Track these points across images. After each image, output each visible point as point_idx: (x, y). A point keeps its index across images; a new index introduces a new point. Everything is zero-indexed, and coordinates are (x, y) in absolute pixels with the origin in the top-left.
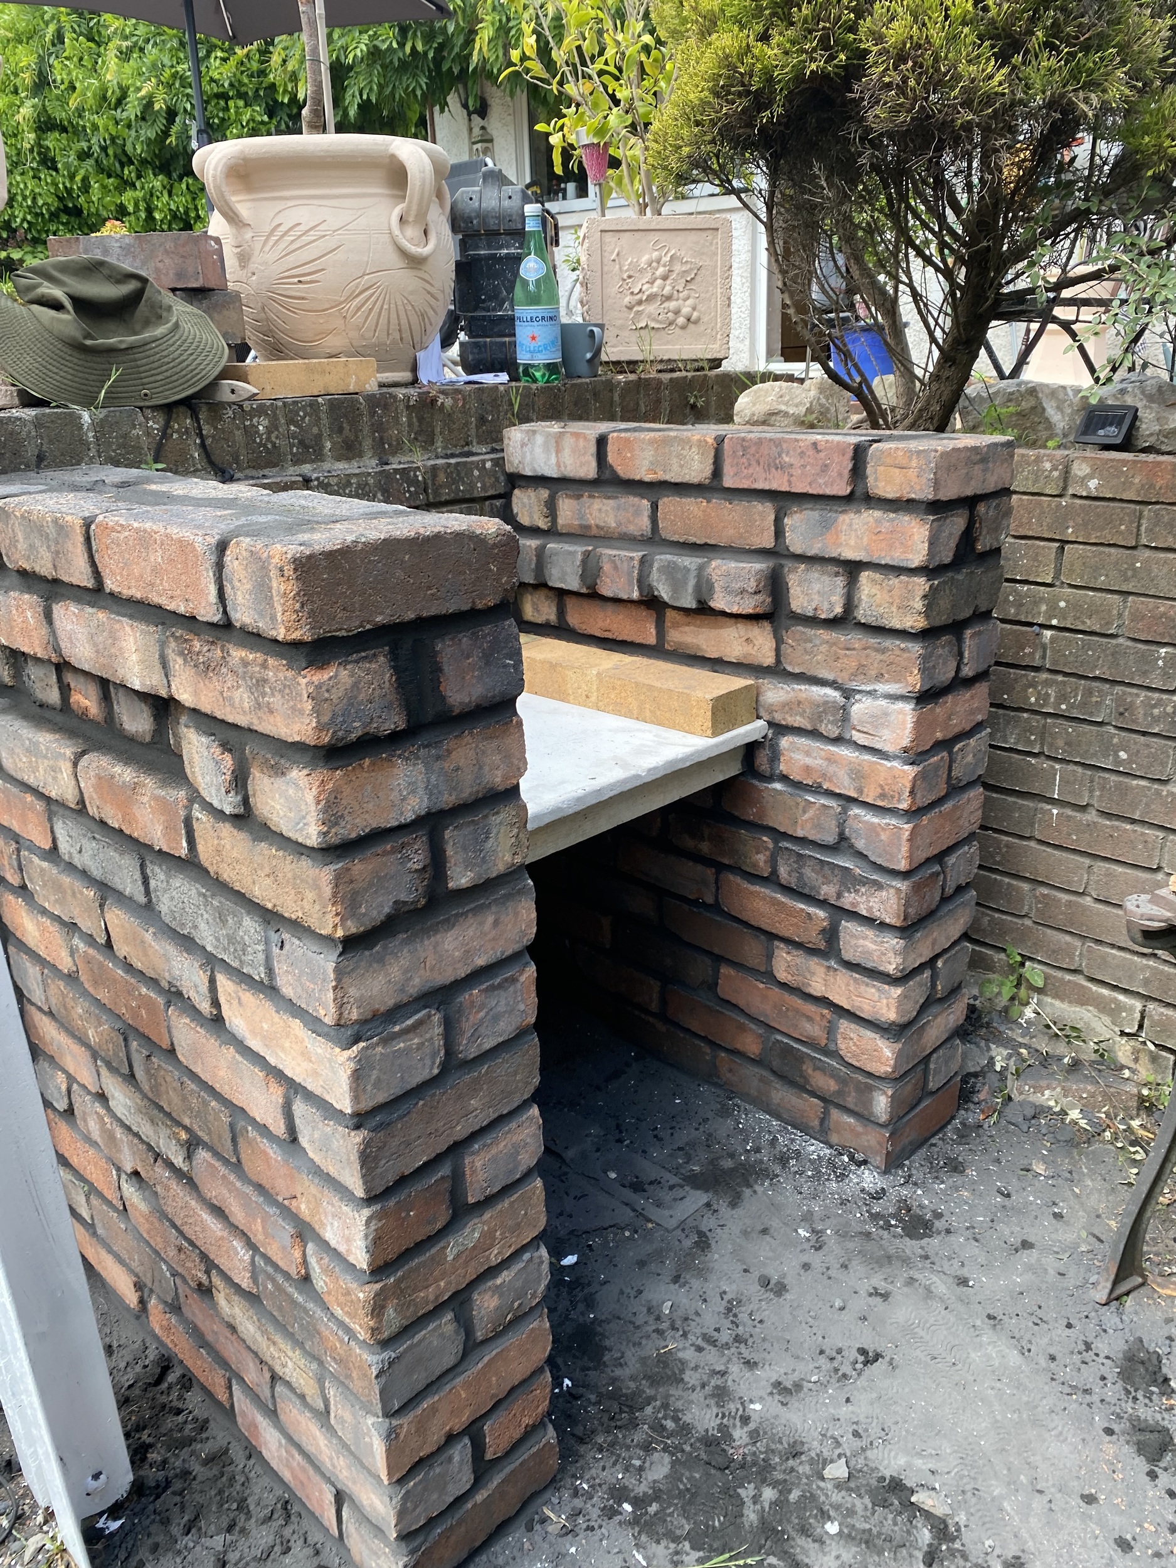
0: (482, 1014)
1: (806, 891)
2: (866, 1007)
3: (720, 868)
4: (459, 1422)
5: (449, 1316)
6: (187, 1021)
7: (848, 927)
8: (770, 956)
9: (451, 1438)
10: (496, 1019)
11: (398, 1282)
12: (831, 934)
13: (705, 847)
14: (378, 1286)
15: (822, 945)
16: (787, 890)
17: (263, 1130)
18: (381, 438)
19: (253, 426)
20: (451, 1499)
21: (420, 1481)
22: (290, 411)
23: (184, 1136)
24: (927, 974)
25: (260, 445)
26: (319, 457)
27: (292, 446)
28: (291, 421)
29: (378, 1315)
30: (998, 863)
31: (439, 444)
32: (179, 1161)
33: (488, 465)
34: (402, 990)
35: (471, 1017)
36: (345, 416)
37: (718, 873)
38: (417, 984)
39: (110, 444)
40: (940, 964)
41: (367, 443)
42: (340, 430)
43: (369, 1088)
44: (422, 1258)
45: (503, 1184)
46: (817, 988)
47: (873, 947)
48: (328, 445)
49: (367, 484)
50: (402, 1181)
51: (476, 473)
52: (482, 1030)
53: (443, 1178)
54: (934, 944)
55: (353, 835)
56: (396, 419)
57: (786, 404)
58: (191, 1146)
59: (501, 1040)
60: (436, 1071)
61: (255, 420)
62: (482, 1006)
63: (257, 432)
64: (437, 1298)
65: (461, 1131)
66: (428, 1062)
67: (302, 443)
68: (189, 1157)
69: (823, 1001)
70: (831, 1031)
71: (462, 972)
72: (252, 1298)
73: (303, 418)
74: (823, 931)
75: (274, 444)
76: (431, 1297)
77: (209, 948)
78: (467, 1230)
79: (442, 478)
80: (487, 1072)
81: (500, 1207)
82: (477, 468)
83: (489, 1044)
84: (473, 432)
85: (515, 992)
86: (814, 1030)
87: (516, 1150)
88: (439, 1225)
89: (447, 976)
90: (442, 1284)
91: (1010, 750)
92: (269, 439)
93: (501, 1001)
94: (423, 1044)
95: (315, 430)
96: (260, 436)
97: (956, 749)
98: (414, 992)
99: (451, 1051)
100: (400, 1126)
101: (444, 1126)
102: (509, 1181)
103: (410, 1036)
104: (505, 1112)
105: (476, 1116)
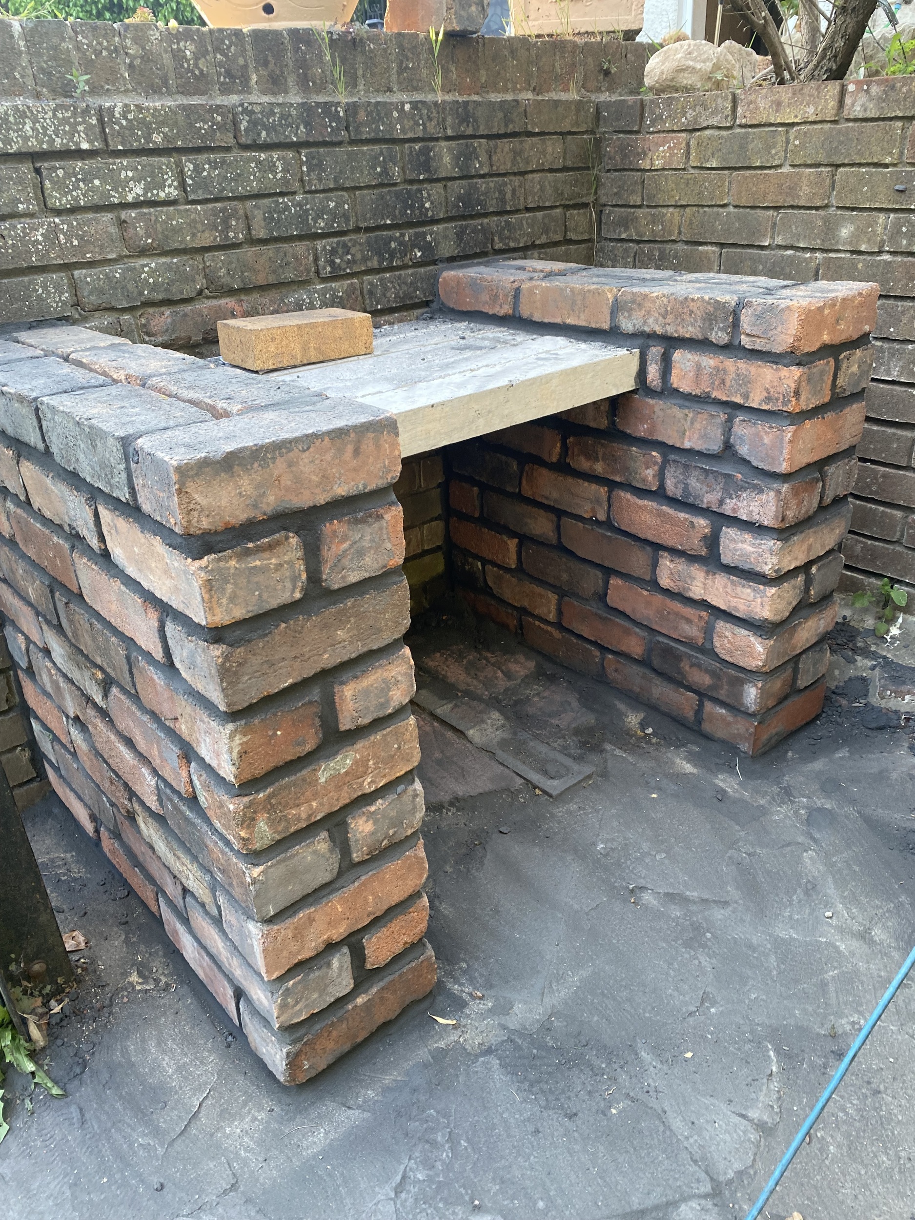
0: (345, 546)
1: (691, 500)
2: (742, 607)
3: (612, 485)
4: (339, 932)
5: (324, 834)
6: (85, 560)
7: (729, 534)
8: (655, 565)
9: (331, 947)
10: (360, 553)
11: (270, 797)
12: (713, 541)
13: (599, 468)
14: (246, 799)
15: (704, 552)
16: (674, 502)
17: (148, 655)
18: (305, 75)
19: (179, 50)
20: (332, 1000)
21: (300, 982)
22: (217, 39)
23: (100, 675)
24: (801, 579)
25: (188, 70)
26: (246, 88)
27: (219, 74)
28: (217, 50)
29: (248, 827)
30: (876, 493)
31: (361, 87)
32: (98, 699)
33: (407, 107)
34: (255, 506)
35: (334, 548)
36: (270, 49)
37: (610, 492)
38: (271, 502)
39: (40, 55)
40: (814, 570)
41: (291, 81)
42: (266, 64)
43: (224, 601)
44: (293, 778)
45: (375, 716)
46: (697, 591)
47: (750, 549)
48: (254, 78)
49: (290, 115)
50: (268, 701)
51: (395, 114)
52: (346, 562)
53: (310, 702)
54: (810, 548)
56: (320, 56)
57: (694, 60)
58: (106, 684)
59: (367, 575)
60: (298, 595)
61: (182, 44)
62: (345, 539)
63: (185, 57)
64: (310, 816)
65: (328, 659)
66: (289, 585)
67: (229, 74)
68: (106, 696)
69: (703, 604)
70: (709, 632)
71: (322, 499)
72: (160, 819)
73: (229, 47)
74: (705, 538)
75: (201, 71)
76: (304, 816)
77: (88, 480)
78: (339, 757)
79: (362, 116)
80: (353, 606)
81: (372, 738)
82: (396, 109)
83: (354, 577)
84: (394, 78)
85: (381, 529)
86: (692, 631)
87: (387, 687)
88: (309, 748)
89: (305, 500)
90: (314, 804)
91: (893, 382)
92: (196, 65)
93: (365, 535)
94: (281, 565)
95: (241, 61)
96: (188, 61)
97: (842, 356)
98: (269, 510)
99: (314, 577)
100: (261, 645)
101: (310, 651)
102: (381, 714)
103: (266, 555)
104: (375, 648)
105: (344, 647)
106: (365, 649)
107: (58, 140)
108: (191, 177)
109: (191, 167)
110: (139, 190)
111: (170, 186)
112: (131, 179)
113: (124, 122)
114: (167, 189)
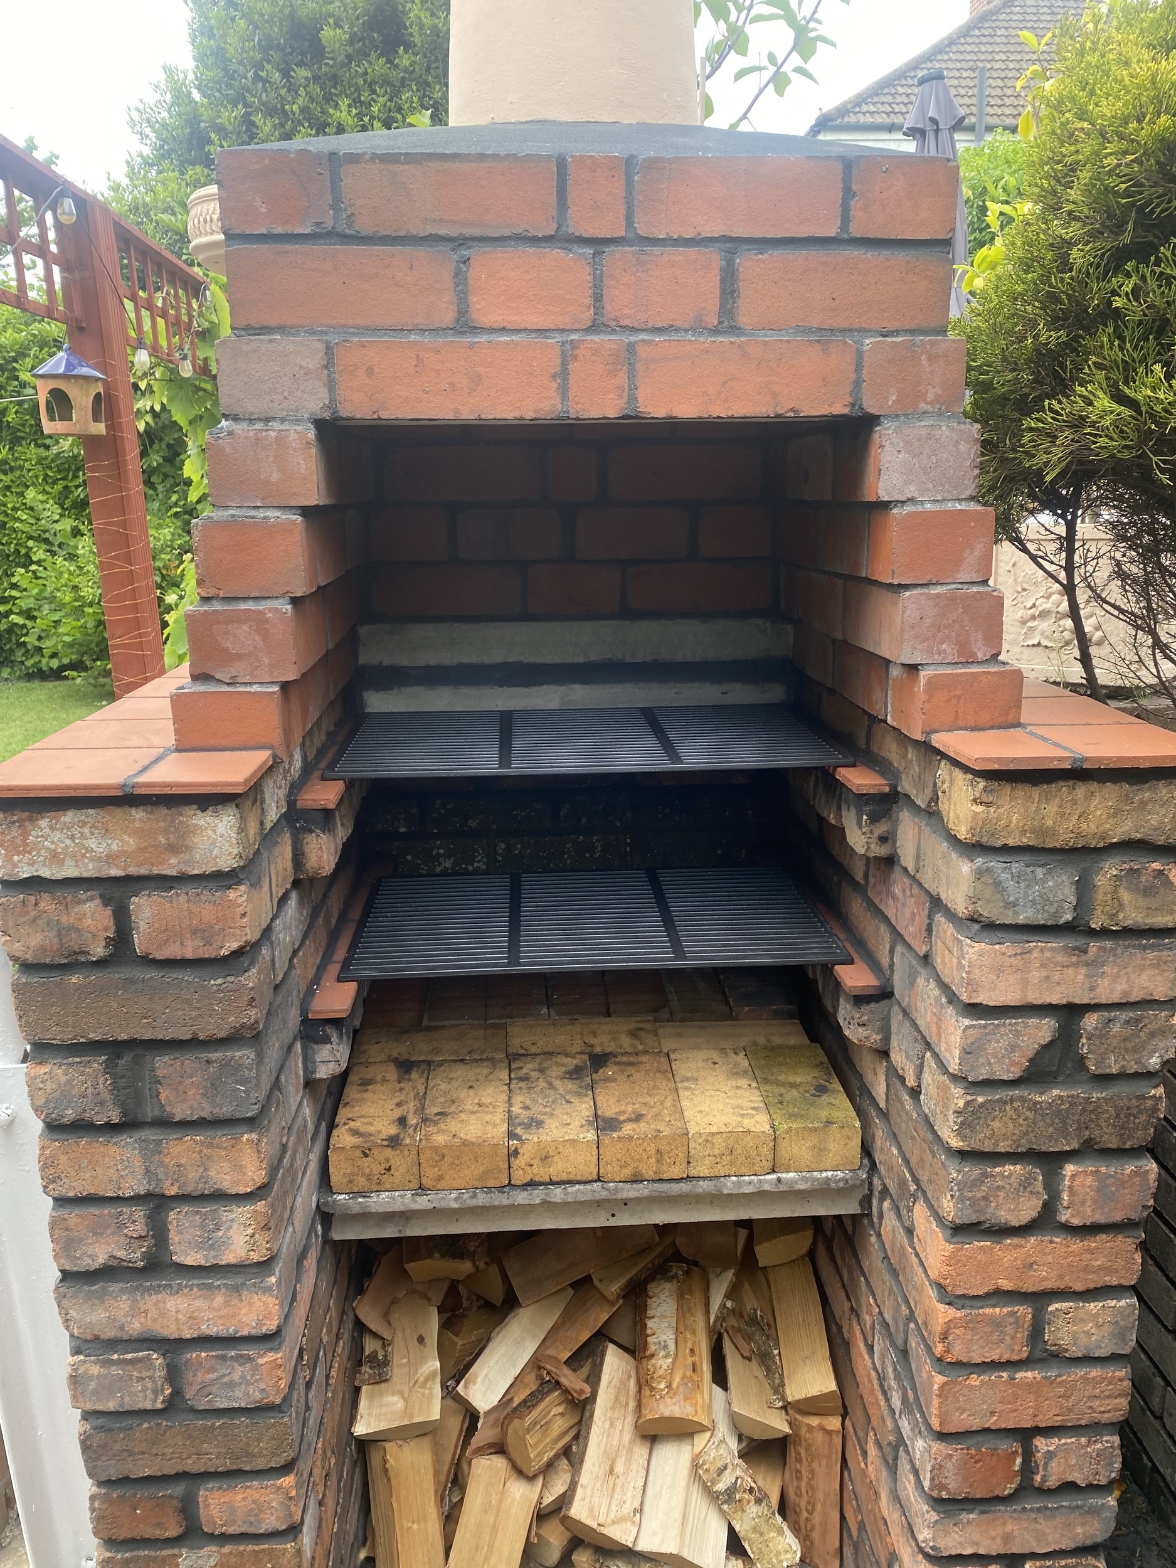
0: (213, 1376)
10: (231, 1385)
34: (122, 1329)
35: (200, 1375)
38: (135, 1327)
43: (89, 1394)
44: (151, 1554)
45: (242, 1531)
50: (129, 1483)
52: (214, 1389)
53: (171, 1497)
55: (71, 1194)
59: (236, 1405)
60: (159, 1406)
62: (212, 1370)
65: (191, 1465)
66: (151, 1396)
71: (188, 1334)
78: (202, 1552)
80: (223, 1427)
81: (240, 1548)
83: (222, 1403)
87: (259, 1507)
88: (168, 1534)
89: (170, 1331)
93: (235, 1373)
94: (142, 1378)
98: (135, 1335)
99: (177, 1393)
100: (122, 1436)
101: (172, 1453)
102: (251, 1530)
103: (129, 1367)
104: (247, 1468)
105: (210, 1460)
106: (235, 1467)
107: (380, 826)
108: (500, 855)
109: (503, 846)
110: (448, 864)
111: (479, 862)
112: (442, 855)
113: (443, 811)
114: (476, 864)
